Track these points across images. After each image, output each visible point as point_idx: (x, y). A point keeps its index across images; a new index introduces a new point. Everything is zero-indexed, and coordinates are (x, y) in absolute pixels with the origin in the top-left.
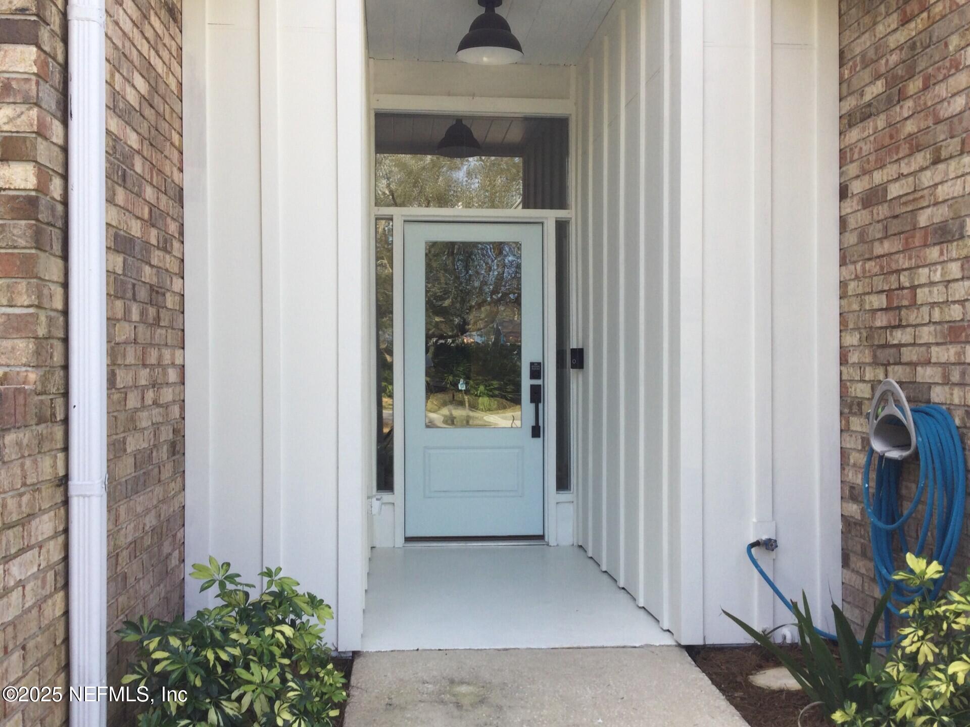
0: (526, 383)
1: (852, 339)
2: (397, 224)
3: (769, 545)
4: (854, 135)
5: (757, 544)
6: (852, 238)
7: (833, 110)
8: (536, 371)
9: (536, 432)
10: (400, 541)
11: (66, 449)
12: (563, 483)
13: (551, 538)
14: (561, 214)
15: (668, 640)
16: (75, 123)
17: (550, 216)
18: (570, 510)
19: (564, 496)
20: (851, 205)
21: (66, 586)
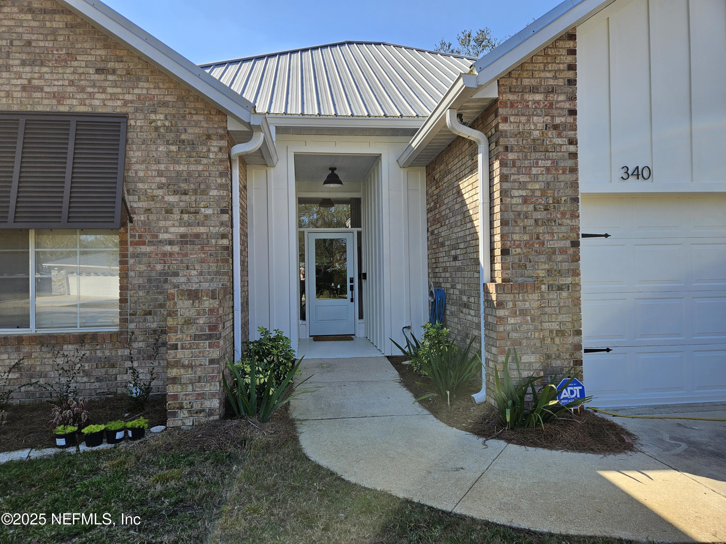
0: (349, 284)
1: (430, 271)
2: (306, 234)
3: (409, 328)
4: (429, 215)
5: (405, 327)
6: (429, 244)
7: (425, 208)
8: (352, 281)
9: (352, 300)
10: (308, 337)
11: (233, 300)
12: (361, 316)
13: (357, 335)
14: (359, 229)
15: (383, 355)
16: (234, 229)
17: (356, 230)
18: (363, 325)
19: (361, 321)
20: (429, 233)
21: (233, 331)
